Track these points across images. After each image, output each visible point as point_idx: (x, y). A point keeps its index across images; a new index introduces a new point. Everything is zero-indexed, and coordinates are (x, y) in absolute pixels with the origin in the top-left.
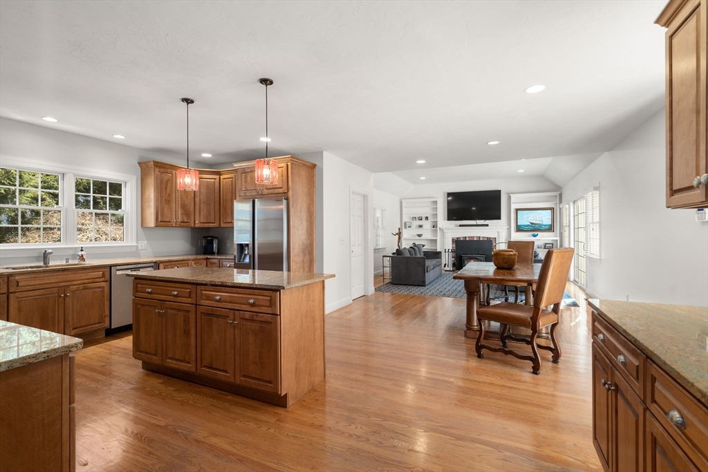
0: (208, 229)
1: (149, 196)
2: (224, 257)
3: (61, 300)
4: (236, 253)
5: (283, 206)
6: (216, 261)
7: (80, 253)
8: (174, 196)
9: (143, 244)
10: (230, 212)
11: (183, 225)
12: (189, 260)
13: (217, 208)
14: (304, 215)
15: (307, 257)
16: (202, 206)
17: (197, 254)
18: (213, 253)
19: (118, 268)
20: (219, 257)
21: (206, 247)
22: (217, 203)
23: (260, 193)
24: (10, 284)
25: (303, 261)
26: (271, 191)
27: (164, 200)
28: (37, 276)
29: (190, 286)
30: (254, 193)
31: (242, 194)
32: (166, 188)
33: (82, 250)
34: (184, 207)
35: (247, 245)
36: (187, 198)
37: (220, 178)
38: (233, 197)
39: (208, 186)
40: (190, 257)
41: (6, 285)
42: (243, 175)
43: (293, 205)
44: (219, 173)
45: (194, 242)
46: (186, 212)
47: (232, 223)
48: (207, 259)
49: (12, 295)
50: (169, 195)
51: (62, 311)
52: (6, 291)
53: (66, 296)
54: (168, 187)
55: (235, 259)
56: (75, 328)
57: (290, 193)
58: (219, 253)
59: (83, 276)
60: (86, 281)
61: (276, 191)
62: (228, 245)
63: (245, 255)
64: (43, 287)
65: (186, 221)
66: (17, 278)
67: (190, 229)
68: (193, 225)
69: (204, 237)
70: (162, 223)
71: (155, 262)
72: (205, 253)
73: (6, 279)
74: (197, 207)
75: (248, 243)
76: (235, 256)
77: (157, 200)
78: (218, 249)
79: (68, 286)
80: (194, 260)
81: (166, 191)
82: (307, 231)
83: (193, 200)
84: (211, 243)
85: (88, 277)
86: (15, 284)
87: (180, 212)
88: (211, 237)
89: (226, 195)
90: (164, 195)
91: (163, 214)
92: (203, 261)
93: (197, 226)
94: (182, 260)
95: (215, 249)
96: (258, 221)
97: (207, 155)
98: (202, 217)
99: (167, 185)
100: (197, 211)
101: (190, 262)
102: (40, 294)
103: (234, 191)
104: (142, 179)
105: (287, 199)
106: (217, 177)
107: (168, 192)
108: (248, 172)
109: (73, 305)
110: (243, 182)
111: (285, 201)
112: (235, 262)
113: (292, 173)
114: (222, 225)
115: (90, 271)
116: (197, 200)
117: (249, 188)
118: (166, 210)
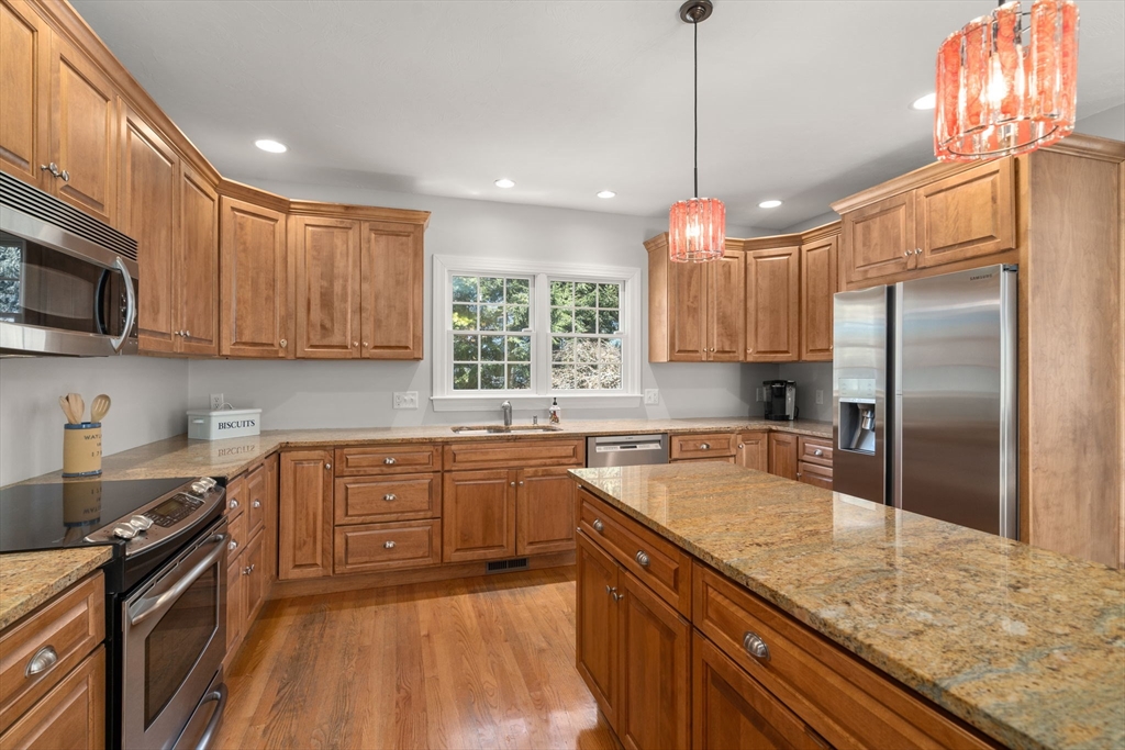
0: (776, 365)
1: (660, 303)
2: (808, 432)
3: (512, 490)
4: (837, 421)
5: (1002, 302)
6: (789, 438)
7: (553, 408)
8: (704, 299)
9: (652, 394)
10: (823, 326)
11: (722, 356)
12: (732, 432)
13: (794, 317)
14: (1082, 321)
15: (1092, 460)
16: (761, 316)
17: (752, 418)
18: (785, 419)
19: (599, 440)
20: (796, 431)
21: (769, 405)
22: (794, 308)
23: (911, 265)
24: (445, 457)
25: (1076, 470)
26: (949, 254)
27: (685, 308)
28: (480, 446)
29: (677, 554)
30: (891, 268)
31: (856, 276)
32: (689, 284)
33: (555, 404)
34: (724, 320)
35: (871, 407)
36: (730, 301)
37: (800, 251)
38: (833, 286)
39: (773, 273)
40: (733, 425)
41: (440, 458)
42: (859, 227)
43: (1037, 288)
44: (798, 241)
45: (746, 393)
46: (728, 331)
47: (828, 350)
48: (770, 431)
49: (446, 475)
50: (696, 297)
51: (512, 510)
52: (440, 469)
53: (517, 484)
54: (693, 283)
55: (835, 440)
56: (531, 543)
57: (1028, 250)
58: (797, 418)
59: (544, 451)
60: (548, 461)
61: (970, 251)
62: (820, 401)
63: (864, 432)
64: (486, 465)
65: (727, 349)
66: (454, 447)
67: (738, 365)
68: (741, 358)
69: (765, 383)
70: (682, 353)
71: (664, 434)
72: (768, 417)
73: (440, 448)
74: (751, 319)
75: (873, 401)
76: (835, 430)
77: (671, 310)
78: (796, 407)
79: (522, 468)
80: (741, 432)
81: (689, 290)
82: (1092, 371)
83: (742, 304)
84: (781, 394)
85: (551, 455)
86: (452, 457)
87: (715, 330)
88: (781, 382)
89: (814, 287)
90: (686, 298)
91: (683, 337)
92: (760, 435)
93: (750, 359)
94: (717, 432)
95: (790, 411)
96: (904, 344)
97: (770, 204)
98: (760, 339)
99: (691, 278)
100: (751, 327)
101: (733, 436)
102: (482, 477)
103: (833, 275)
104: (650, 272)
105: (1015, 270)
106: (794, 249)
107: (692, 293)
108: (873, 216)
109: (528, 502)
110: (859, 245)
111: (1005, 279)
112: (835, 446)
113: (1034, 184)
114: (805, 357)
115: (553, 443)
116: (751, 304)
117: (875, 256)
118: (688, 328)
